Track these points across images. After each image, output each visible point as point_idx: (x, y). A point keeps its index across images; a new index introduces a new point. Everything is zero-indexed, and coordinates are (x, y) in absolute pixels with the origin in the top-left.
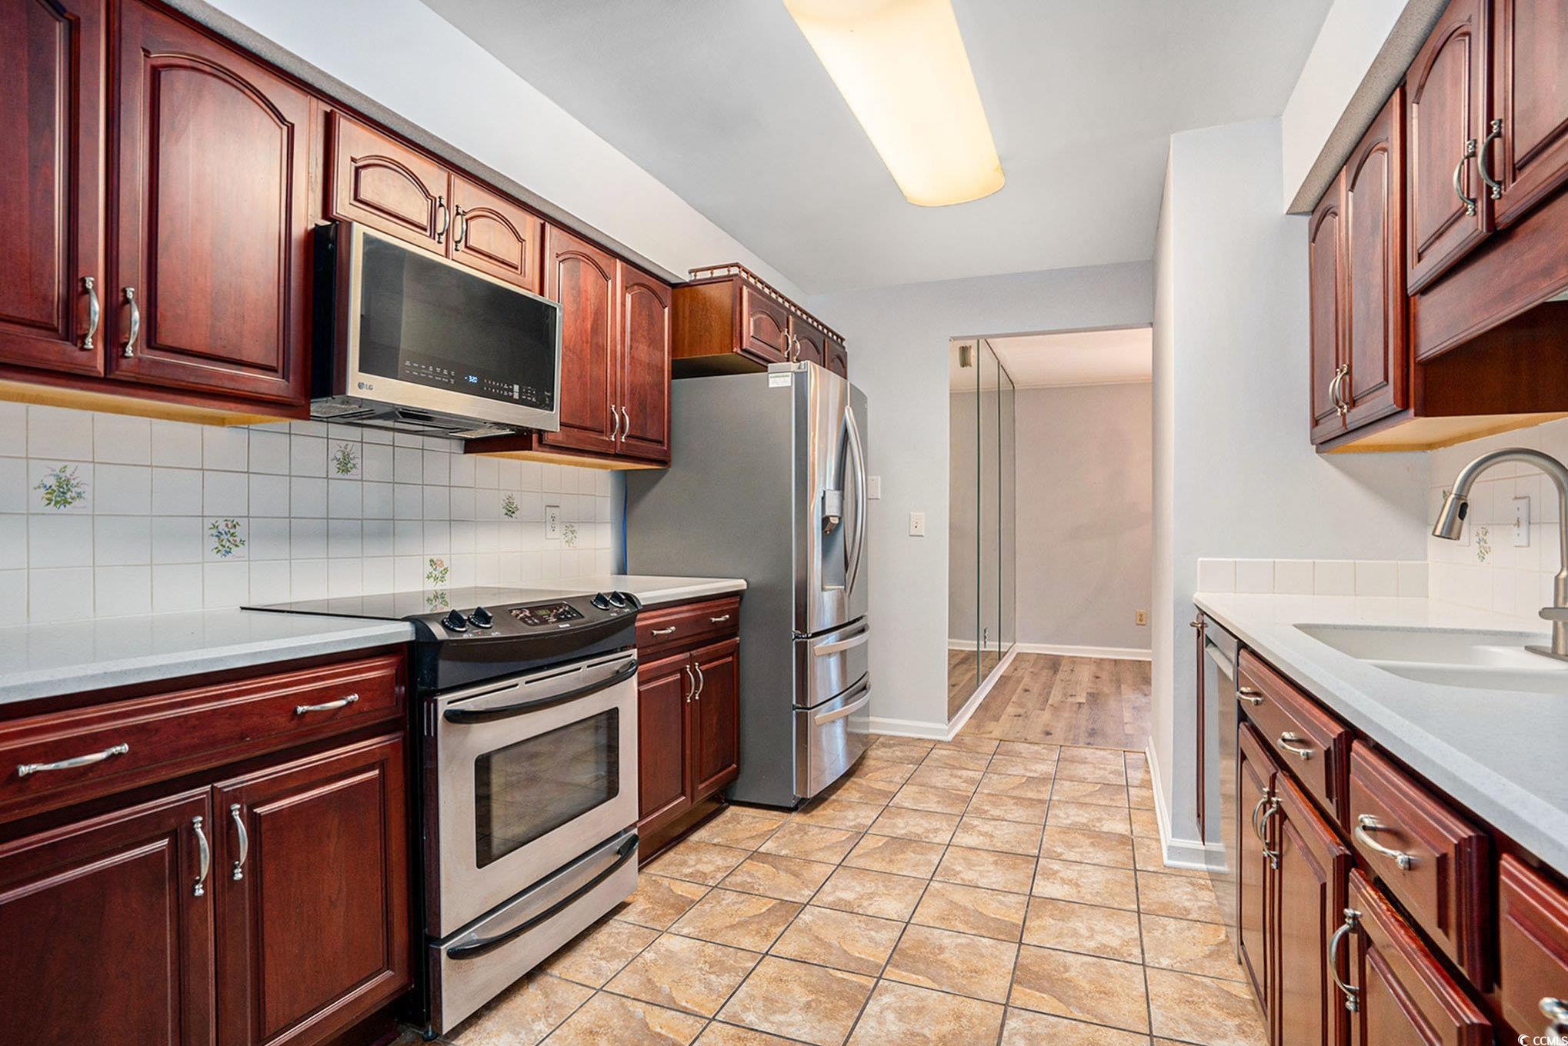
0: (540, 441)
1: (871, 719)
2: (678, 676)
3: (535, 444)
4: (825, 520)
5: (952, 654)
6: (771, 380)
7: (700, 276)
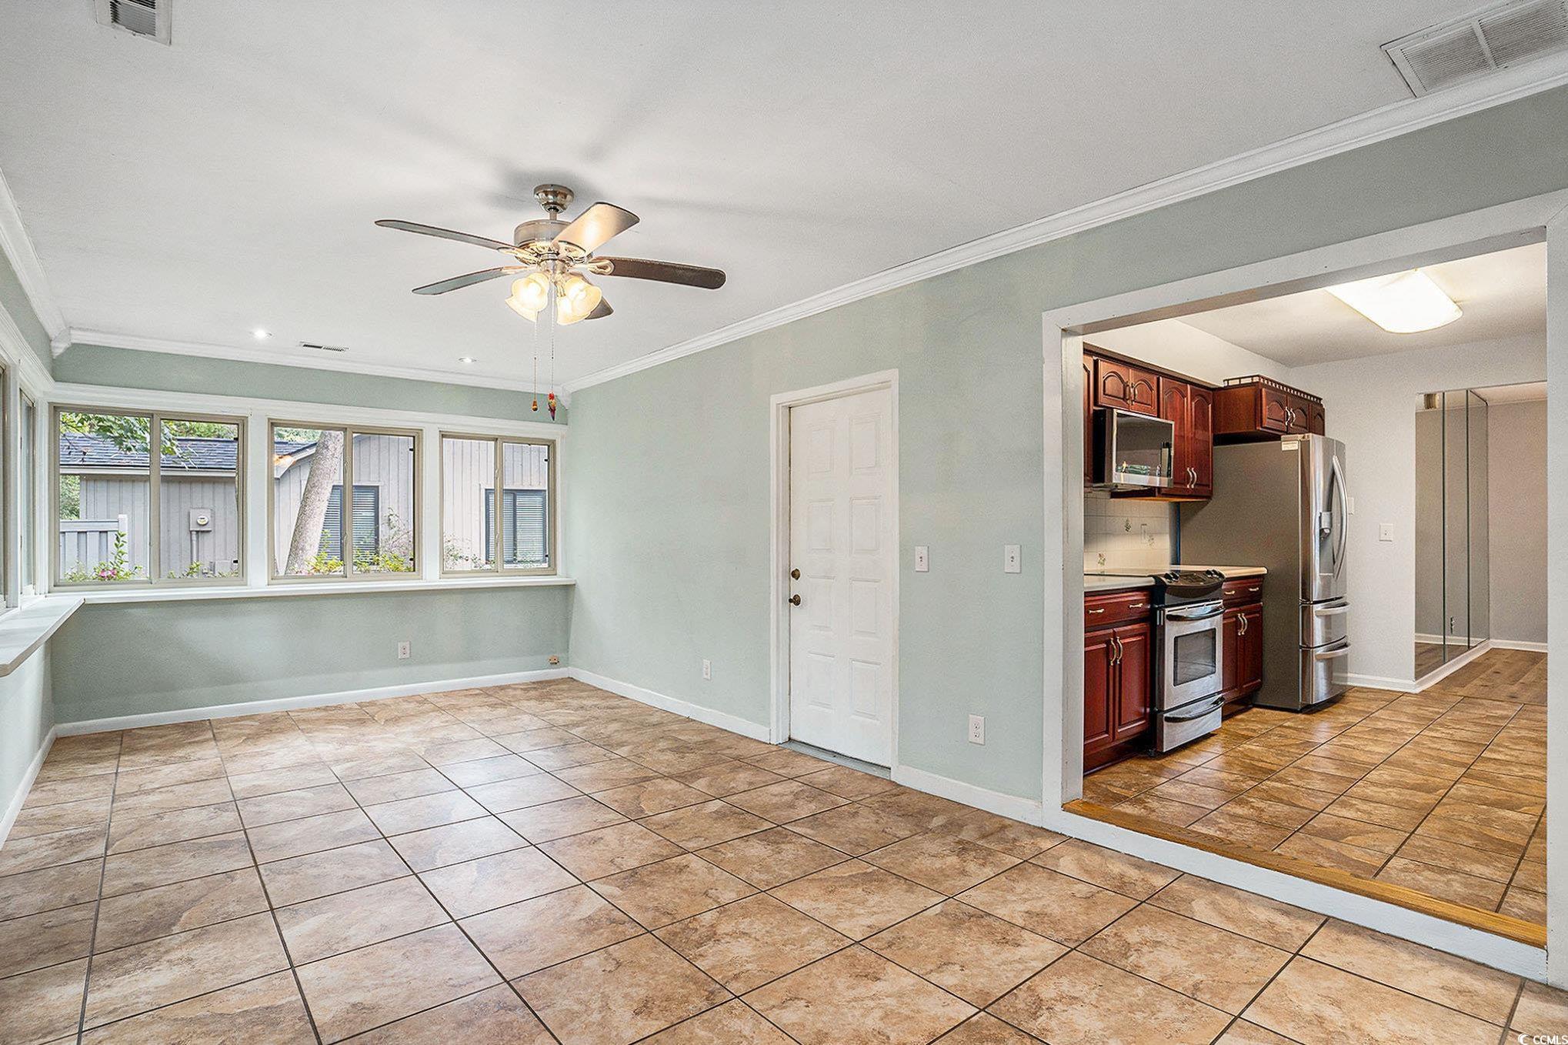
0: (1159, 492)
1: (1349, 675)
2: (1234, 619)
3: (1157, 494)
4: (1322, 531)
5: (1418, 645)
6: (1283, 446)
7: (1231, 383)
